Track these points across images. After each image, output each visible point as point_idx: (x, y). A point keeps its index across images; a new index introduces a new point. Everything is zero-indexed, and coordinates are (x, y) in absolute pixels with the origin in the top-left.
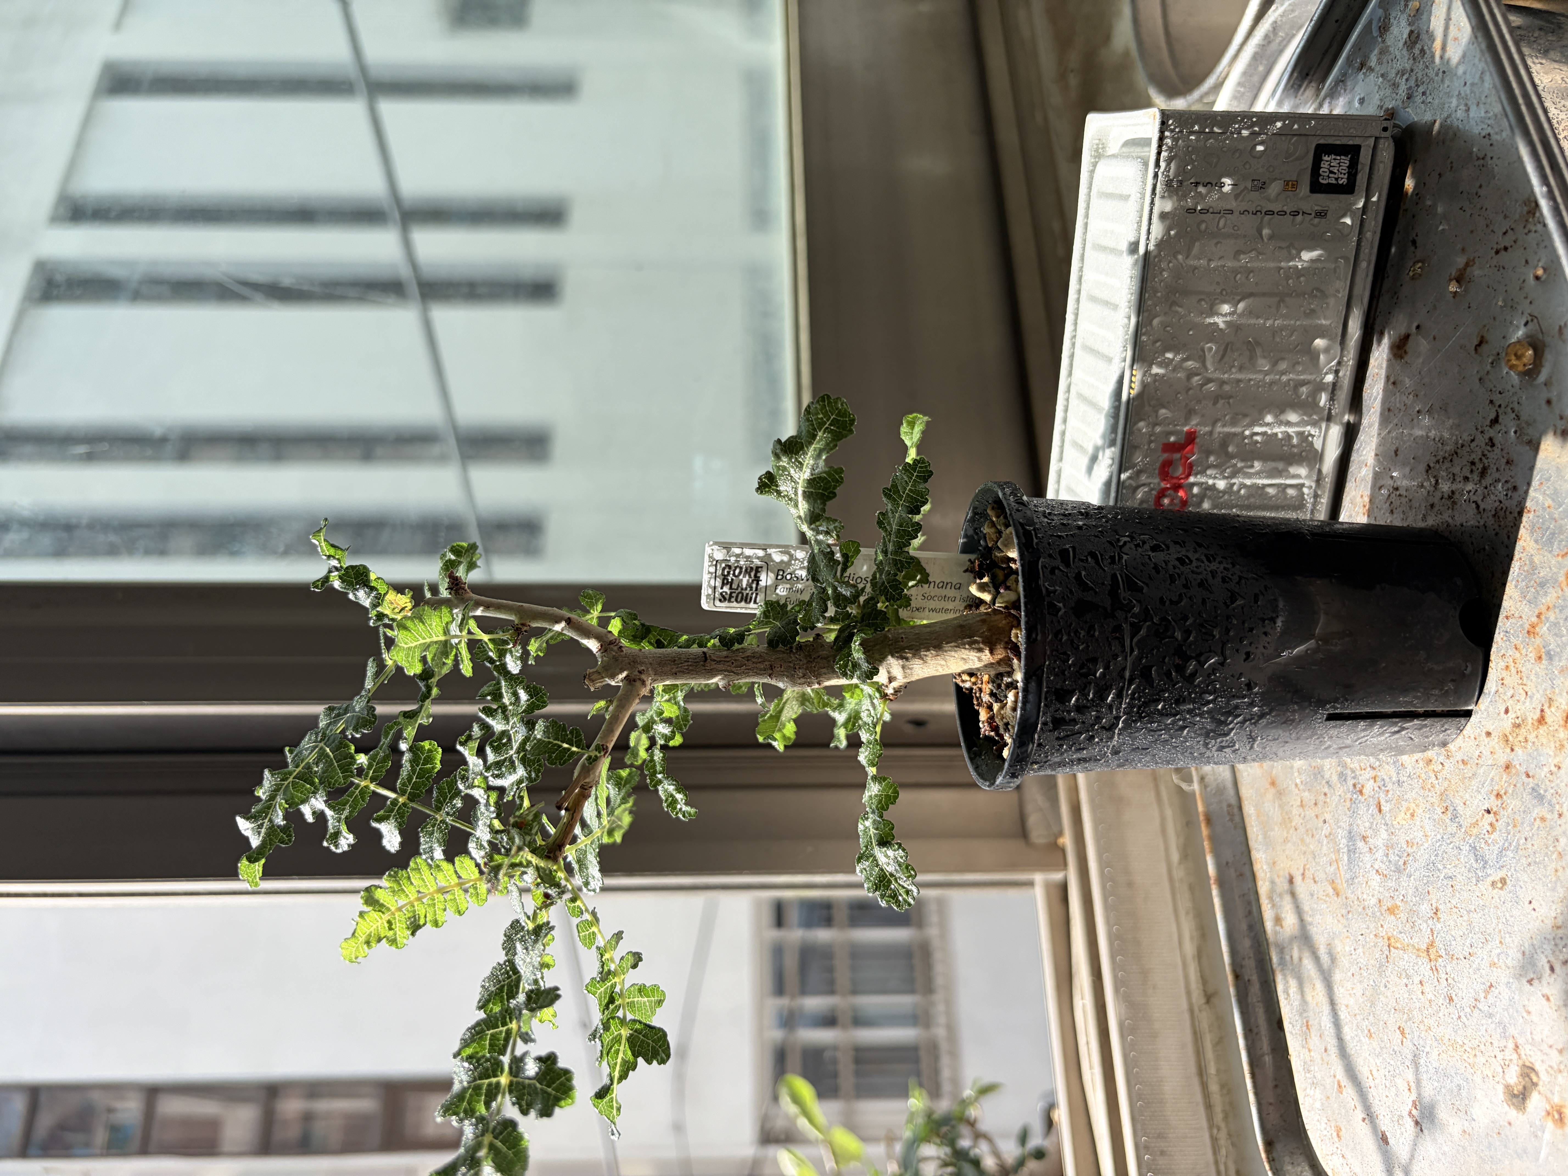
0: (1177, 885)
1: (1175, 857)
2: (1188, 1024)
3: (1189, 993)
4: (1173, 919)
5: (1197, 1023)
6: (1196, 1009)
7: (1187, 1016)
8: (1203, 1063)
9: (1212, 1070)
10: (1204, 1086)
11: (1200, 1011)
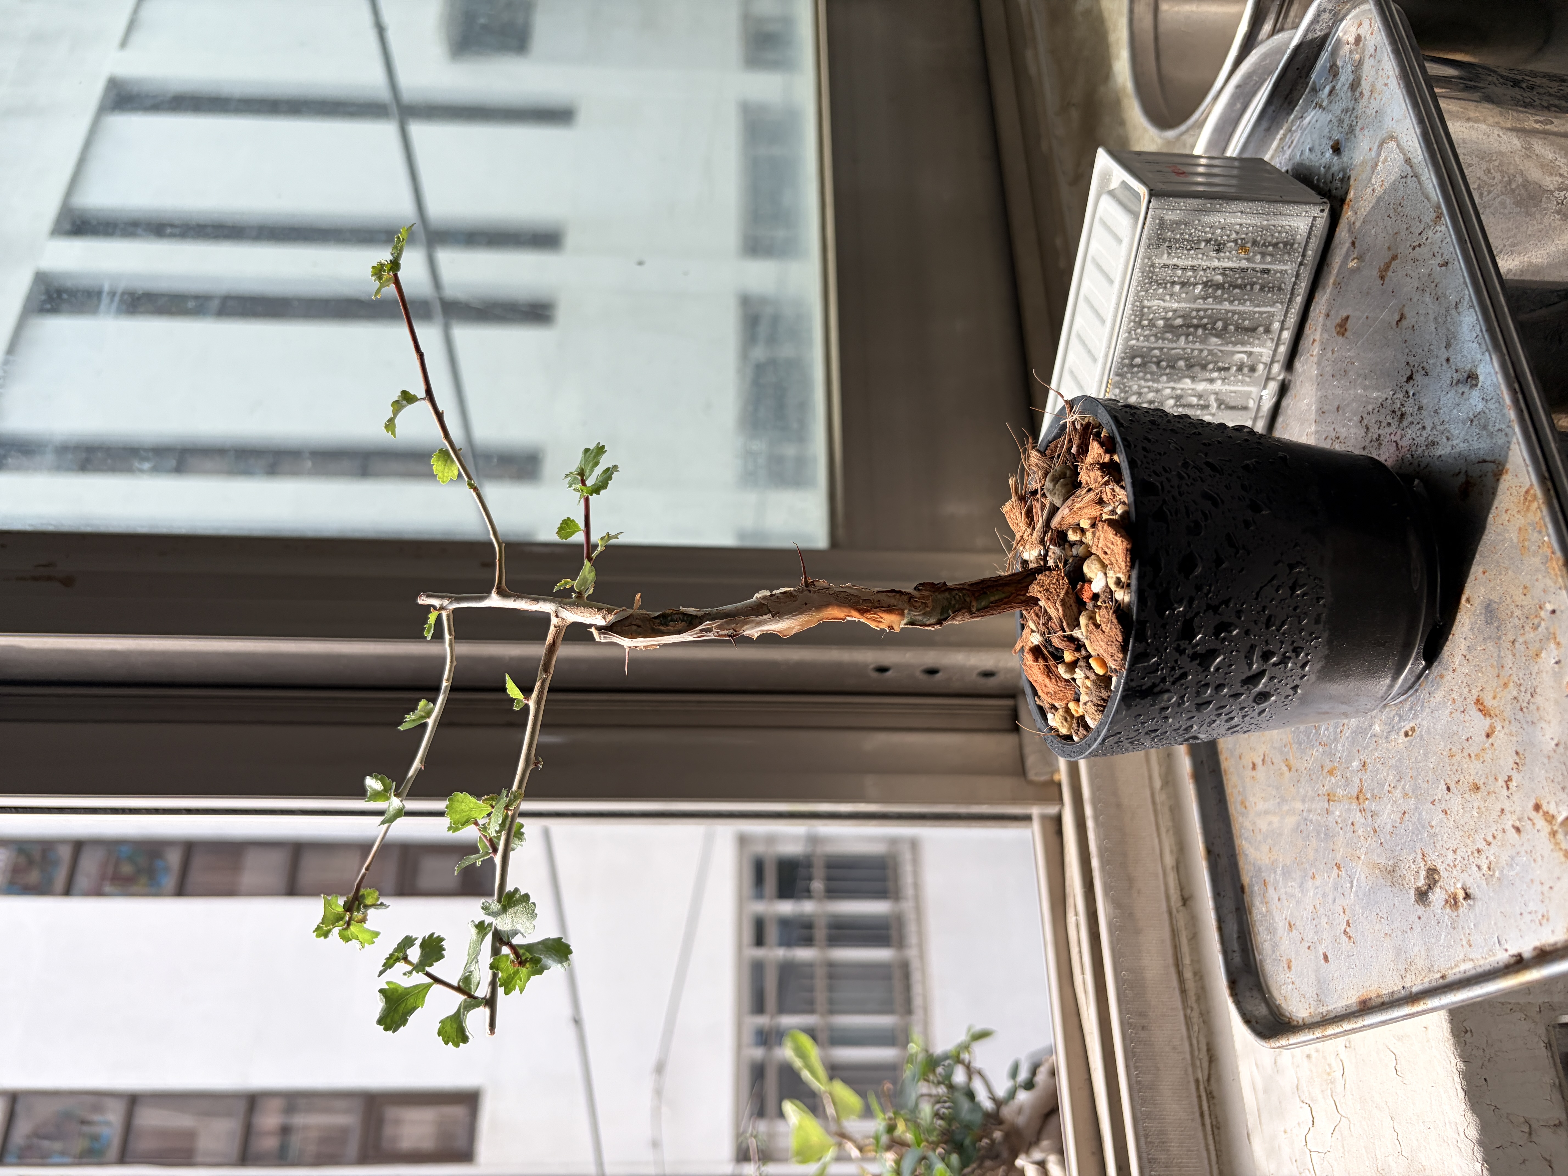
2: (1167, 924)
3: (1168, 897)
6: (1174, 911)
8: (1179, 956)
9: (1187, 961)
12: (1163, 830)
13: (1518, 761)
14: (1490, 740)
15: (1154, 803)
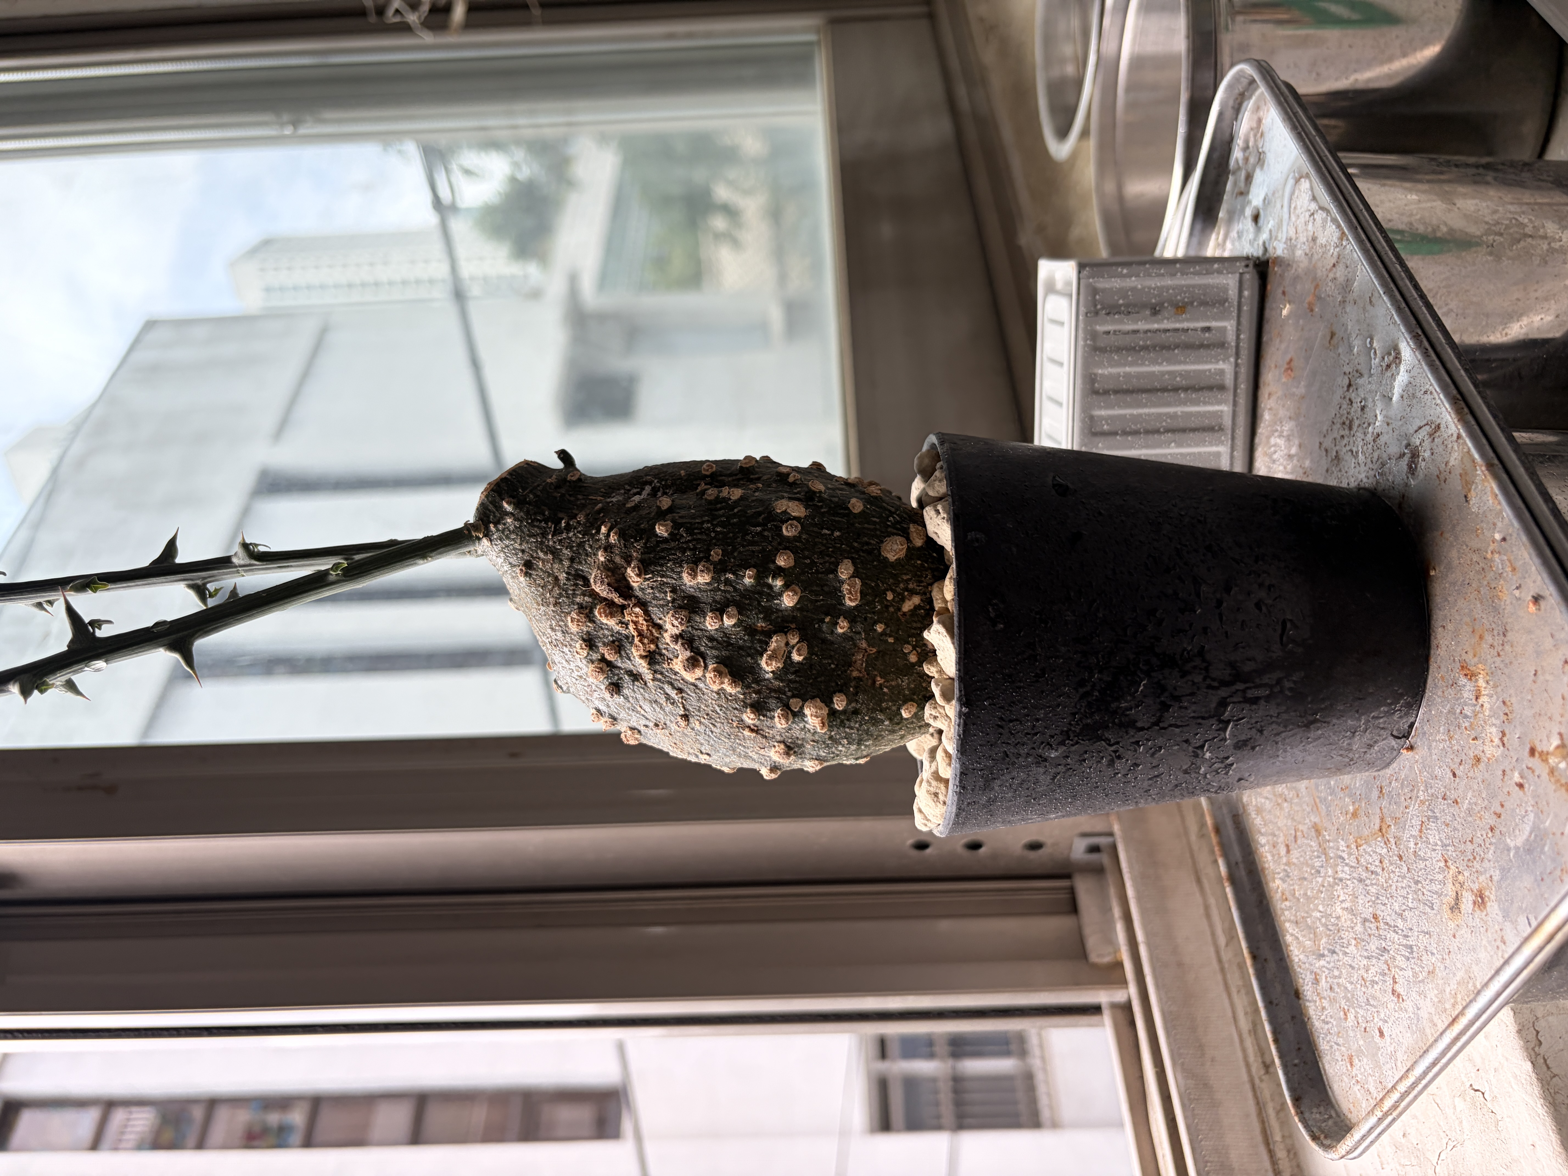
0: (1226, 966)
1: (1222, 940)
2: (1250, 1095)
3: (1248, 1065)
4: (1225, 996)
5: (1259, 1095)
6: (1257, 1081)
7: (1248, 1087)
8: (1269, 1132)
9: (1278, 1137)
10: (1271, 1153)
11: (1261, 1080)
12: (1234, 990)
15: (1220, 961)
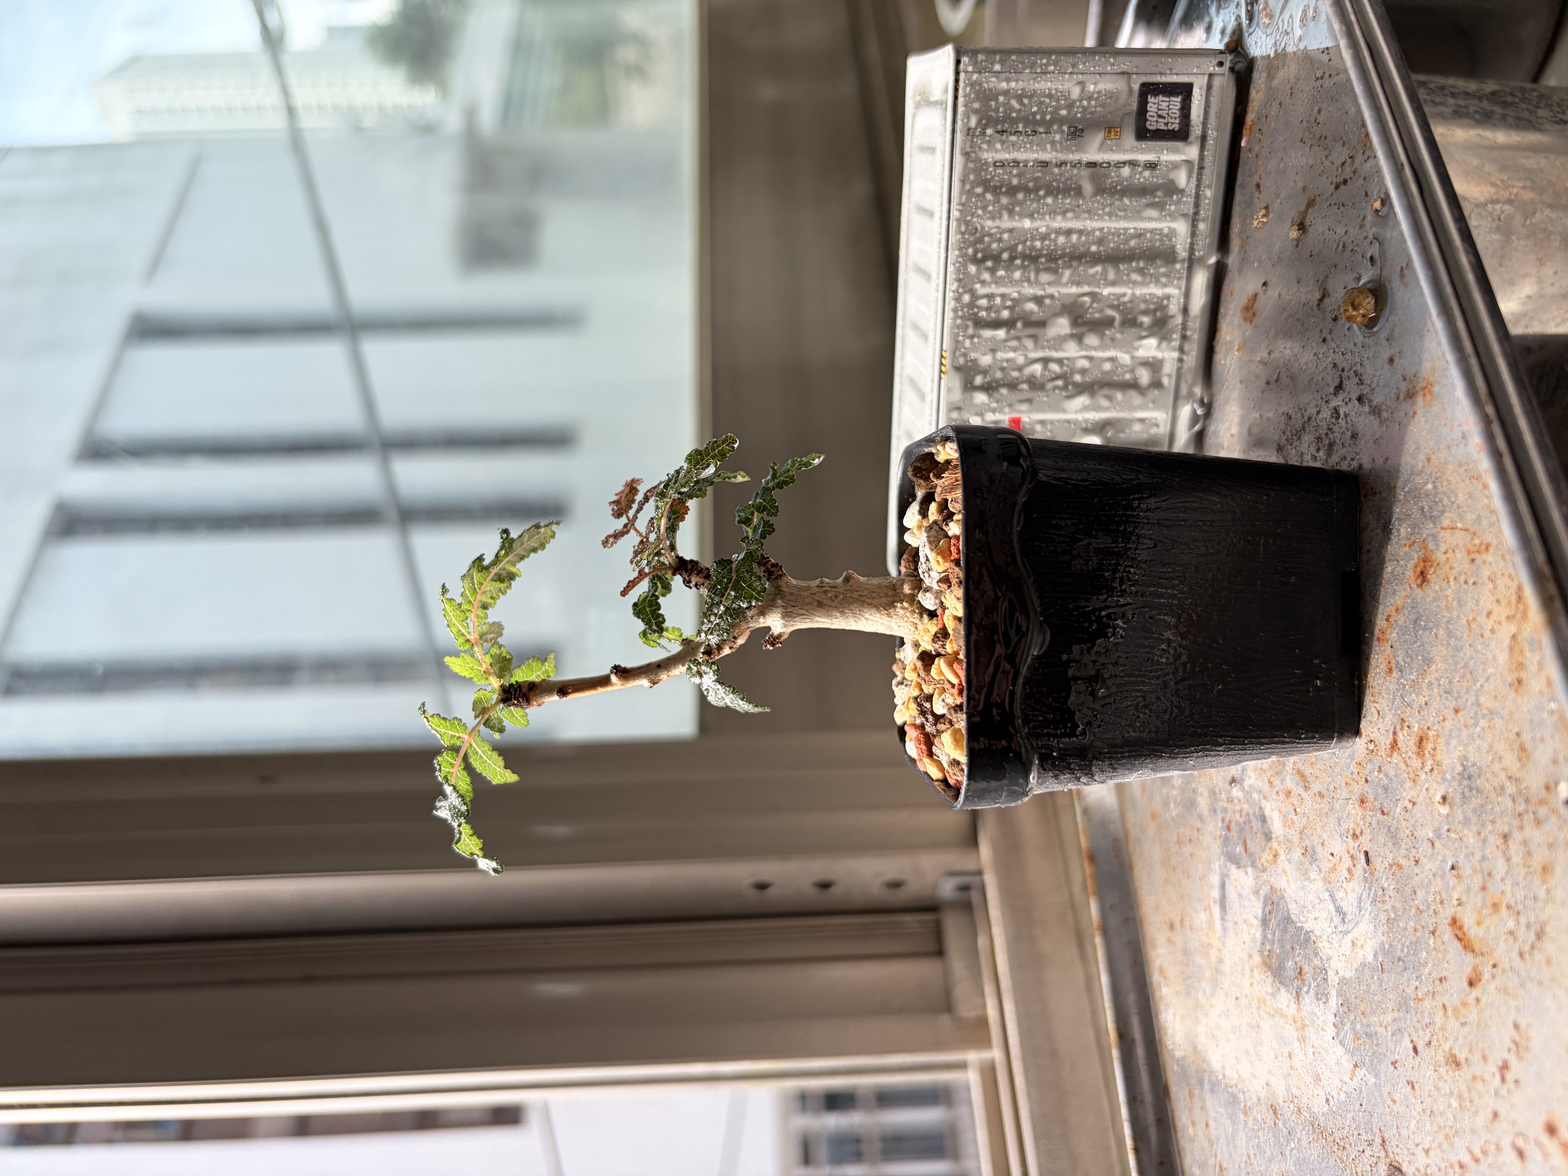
13: (1517, 1039)
14: (1475, 993)
